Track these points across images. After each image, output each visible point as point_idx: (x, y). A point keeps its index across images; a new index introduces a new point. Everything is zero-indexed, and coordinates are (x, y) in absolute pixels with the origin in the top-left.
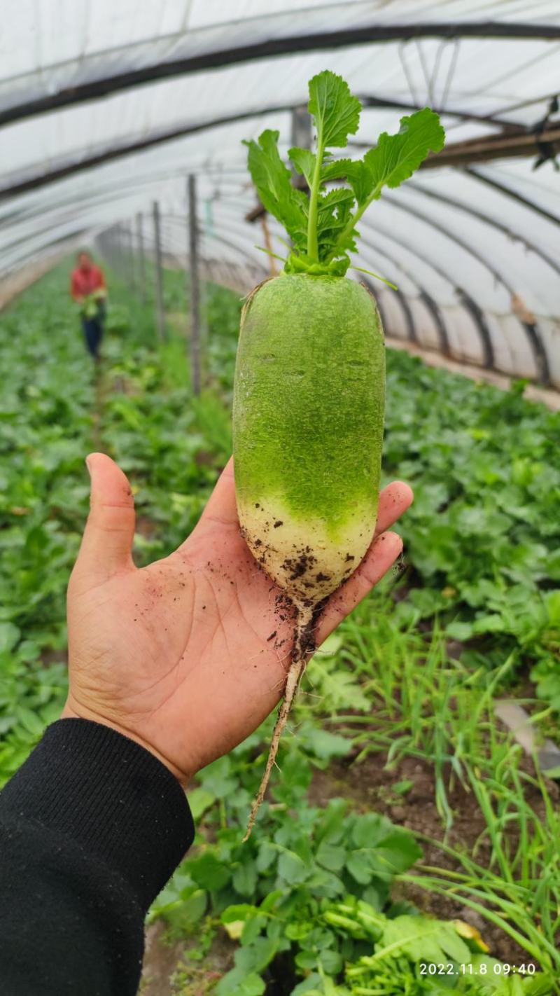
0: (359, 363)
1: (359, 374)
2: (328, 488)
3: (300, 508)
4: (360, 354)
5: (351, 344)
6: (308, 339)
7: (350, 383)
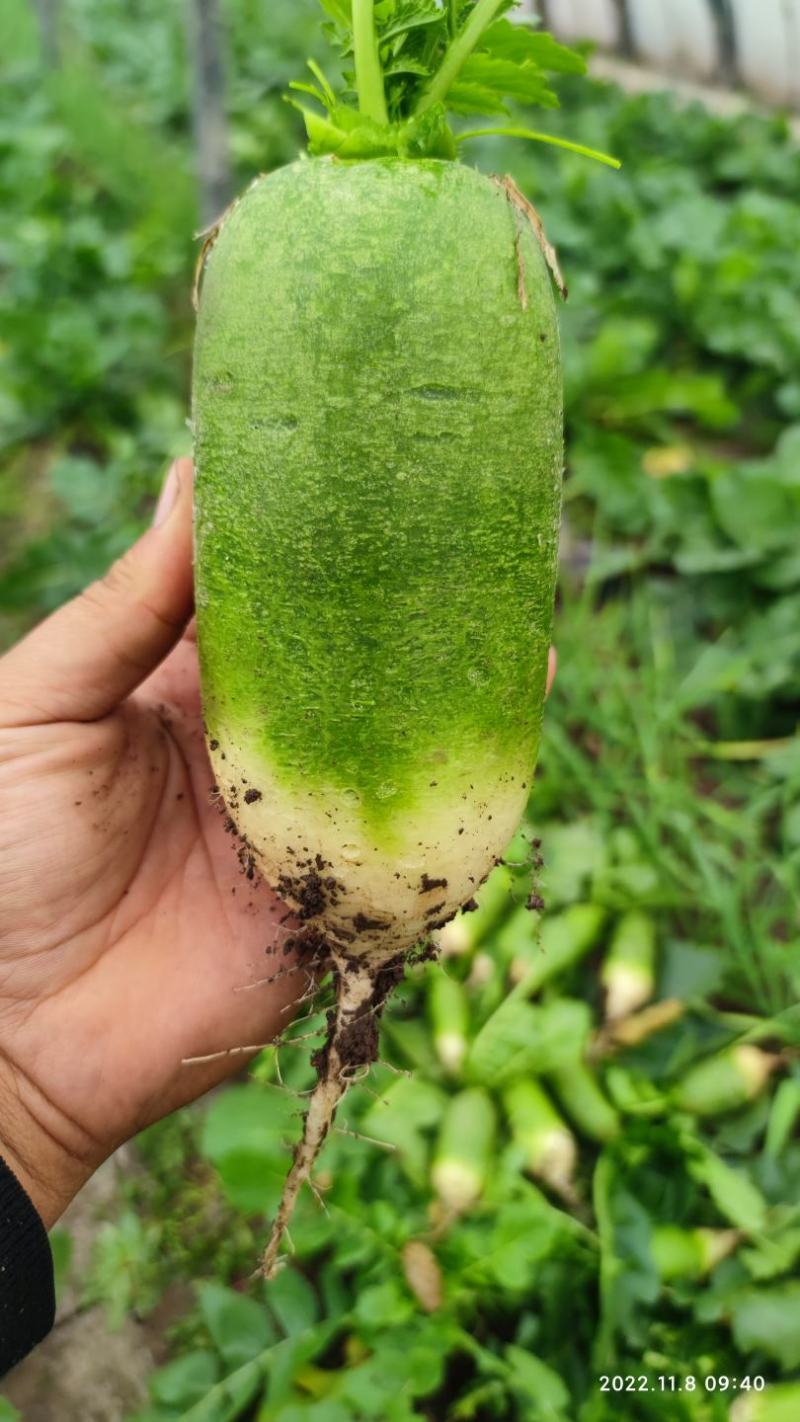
0: (448, 392)
1: (447, 422)
2: (363, 720)
3: (295, 762)
4: (452, 366)
5: (423, 340)
6: (305, 332)
7: (423, 446)
